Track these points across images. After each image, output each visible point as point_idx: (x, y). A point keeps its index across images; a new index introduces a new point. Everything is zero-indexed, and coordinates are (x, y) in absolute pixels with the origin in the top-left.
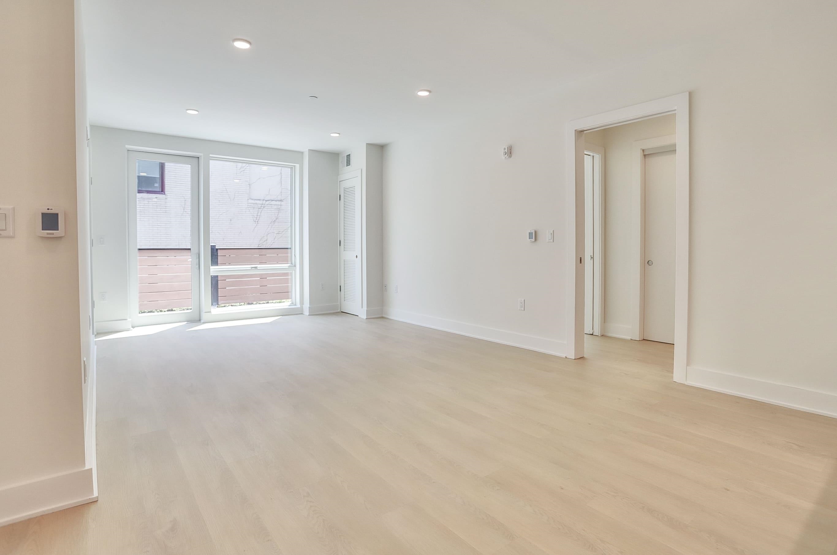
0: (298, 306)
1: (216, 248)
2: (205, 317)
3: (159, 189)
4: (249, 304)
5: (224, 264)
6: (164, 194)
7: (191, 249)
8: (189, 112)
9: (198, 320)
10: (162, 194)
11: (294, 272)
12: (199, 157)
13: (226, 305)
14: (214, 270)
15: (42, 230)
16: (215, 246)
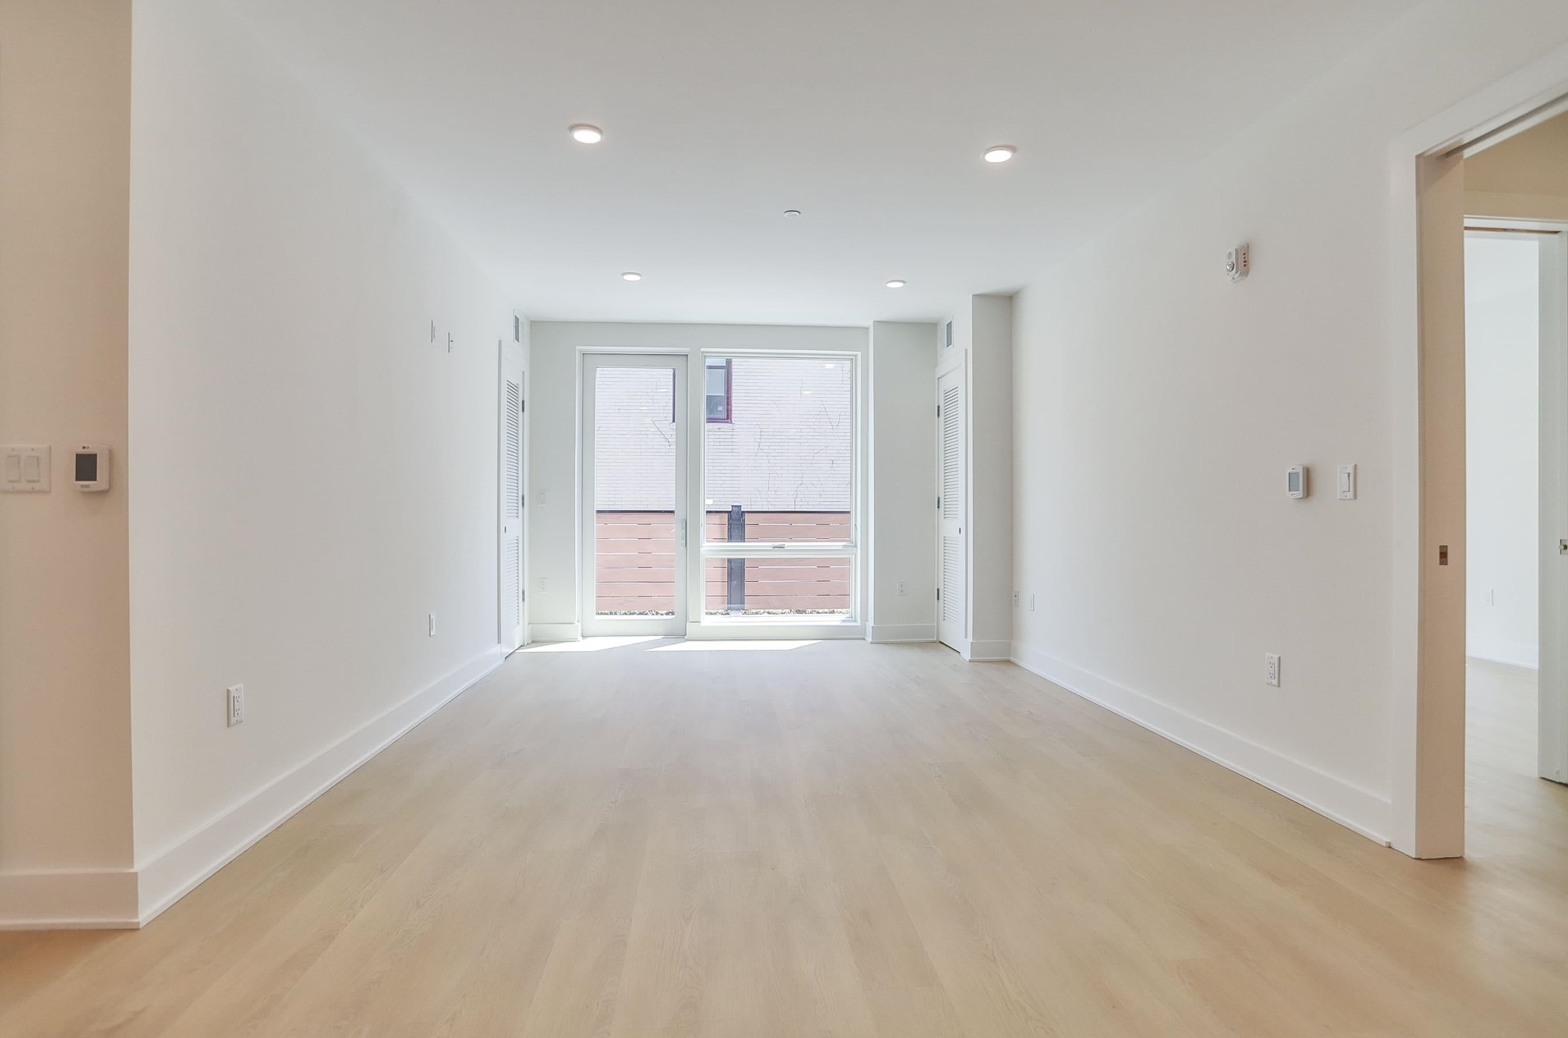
0: (859, 623)
1: (742, 510)
2: (691, 628)
3: (724, 416)
4: (798, 612)
5: (755, 539)
6: (731, 423)
7: (675, 512)
8: (627, 277)
9: (681, 635)
10: (727, 422)
11: (853, 556)
12: (687, 355)
13: (759, 610)
14: (737, 549)
15: (76, 480)
16: (741, 506)
